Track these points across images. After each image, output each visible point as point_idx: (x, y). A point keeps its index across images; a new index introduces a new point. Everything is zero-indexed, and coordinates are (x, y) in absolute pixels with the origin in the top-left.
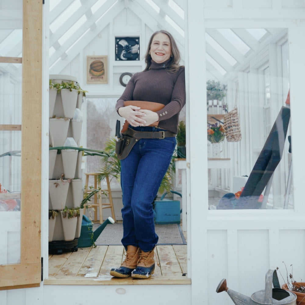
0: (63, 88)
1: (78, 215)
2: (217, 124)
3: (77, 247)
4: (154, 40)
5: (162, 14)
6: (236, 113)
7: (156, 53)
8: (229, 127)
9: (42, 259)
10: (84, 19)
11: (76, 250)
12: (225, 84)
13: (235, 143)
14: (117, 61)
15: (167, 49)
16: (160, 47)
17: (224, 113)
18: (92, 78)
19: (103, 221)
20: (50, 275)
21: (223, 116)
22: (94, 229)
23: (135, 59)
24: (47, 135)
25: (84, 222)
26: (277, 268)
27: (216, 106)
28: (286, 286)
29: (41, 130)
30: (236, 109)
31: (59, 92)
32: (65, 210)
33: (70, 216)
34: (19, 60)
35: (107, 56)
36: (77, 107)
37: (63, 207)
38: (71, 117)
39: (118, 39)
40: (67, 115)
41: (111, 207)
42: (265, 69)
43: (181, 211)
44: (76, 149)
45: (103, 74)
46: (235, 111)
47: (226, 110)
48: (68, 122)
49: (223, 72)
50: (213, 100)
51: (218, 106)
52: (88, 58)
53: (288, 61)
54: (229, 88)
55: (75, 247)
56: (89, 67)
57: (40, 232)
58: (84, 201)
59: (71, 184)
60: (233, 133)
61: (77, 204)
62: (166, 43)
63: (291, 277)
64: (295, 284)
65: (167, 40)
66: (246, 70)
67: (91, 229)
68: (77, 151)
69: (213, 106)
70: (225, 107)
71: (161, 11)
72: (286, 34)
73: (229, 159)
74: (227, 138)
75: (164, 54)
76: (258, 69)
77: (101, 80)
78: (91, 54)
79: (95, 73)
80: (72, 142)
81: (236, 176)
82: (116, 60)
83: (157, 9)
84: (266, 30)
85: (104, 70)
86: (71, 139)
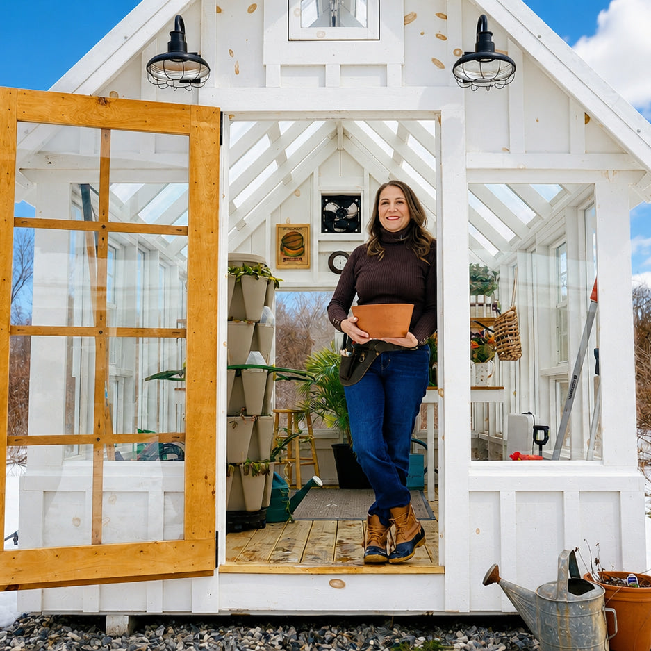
0: (244, 274)
1: (267, 472)
2: (482, 333)
3: (265, 522)
4: (382, 197)
5: (397, 159)
6: (514, 315)
7: (387, 218)
8: (502, 338)
9: (217, 532)
10: (274, 166)
11: (264, 527)
12: (496, 271)
13: (512, 362)
14: (324, 234)
15: (403, 208)
16: (392, 206)
17: (494, 314)
18: (285, 259)
19: (302, 485)
20: (228, 559)
21: (492, 320)
22: (291, 495)
23: (352, 231)
24: (224, 344)
25: (276, 483)
26: (577, 549)
27: (481, 305)
28: (589, 576)
29: (216, 338)
30: (514, 310)
31: (239, 280)
32: (247, 463)
33: (255, 473)
34: (183, 231)
35: (309, 225)
36: (266, 304)
37: (244, 459)
38: (257, 319)
39: (326, 199)
40: (249, 317)
41: (314, 464)
42: (558, 247)
43: (426, 471)
44: (264, 368)
45: (302, 253)
46: (513, 312)
47: (498, 311)
48: (252, 327)
49: (493, 251)
50: (477, 295)
51: (485, 305)
52: (279, 228)
53: (594, 235)
54: (502, 276)
55: (262, 521)
56: (280, 242)
57: (214, 492)
58: (276, 451)
59: (256, 423)
60: (508, 346)
61: (266, 454)
62: (400, 200)
63: (597, 562)
64: (602, 574)
65: (401, 196)
66: (528, 249)
67: (286, 494)
68: (266, 371)
69: (477, 305)
70: (495, 306)
71: (396, 154)
72: (592, 194)
73: (503, 388)
74: (499, 354)
75: (399, 217)
76: (548, 246)
77: (299, 262)
78: (283, 222)
79: (291, 252)
80: (258, 358)
81: (513, 413)
82: (323, 231)
83: (390, 152)
84: (561, 185)
85: (303, 246)
86: (256, 354)
